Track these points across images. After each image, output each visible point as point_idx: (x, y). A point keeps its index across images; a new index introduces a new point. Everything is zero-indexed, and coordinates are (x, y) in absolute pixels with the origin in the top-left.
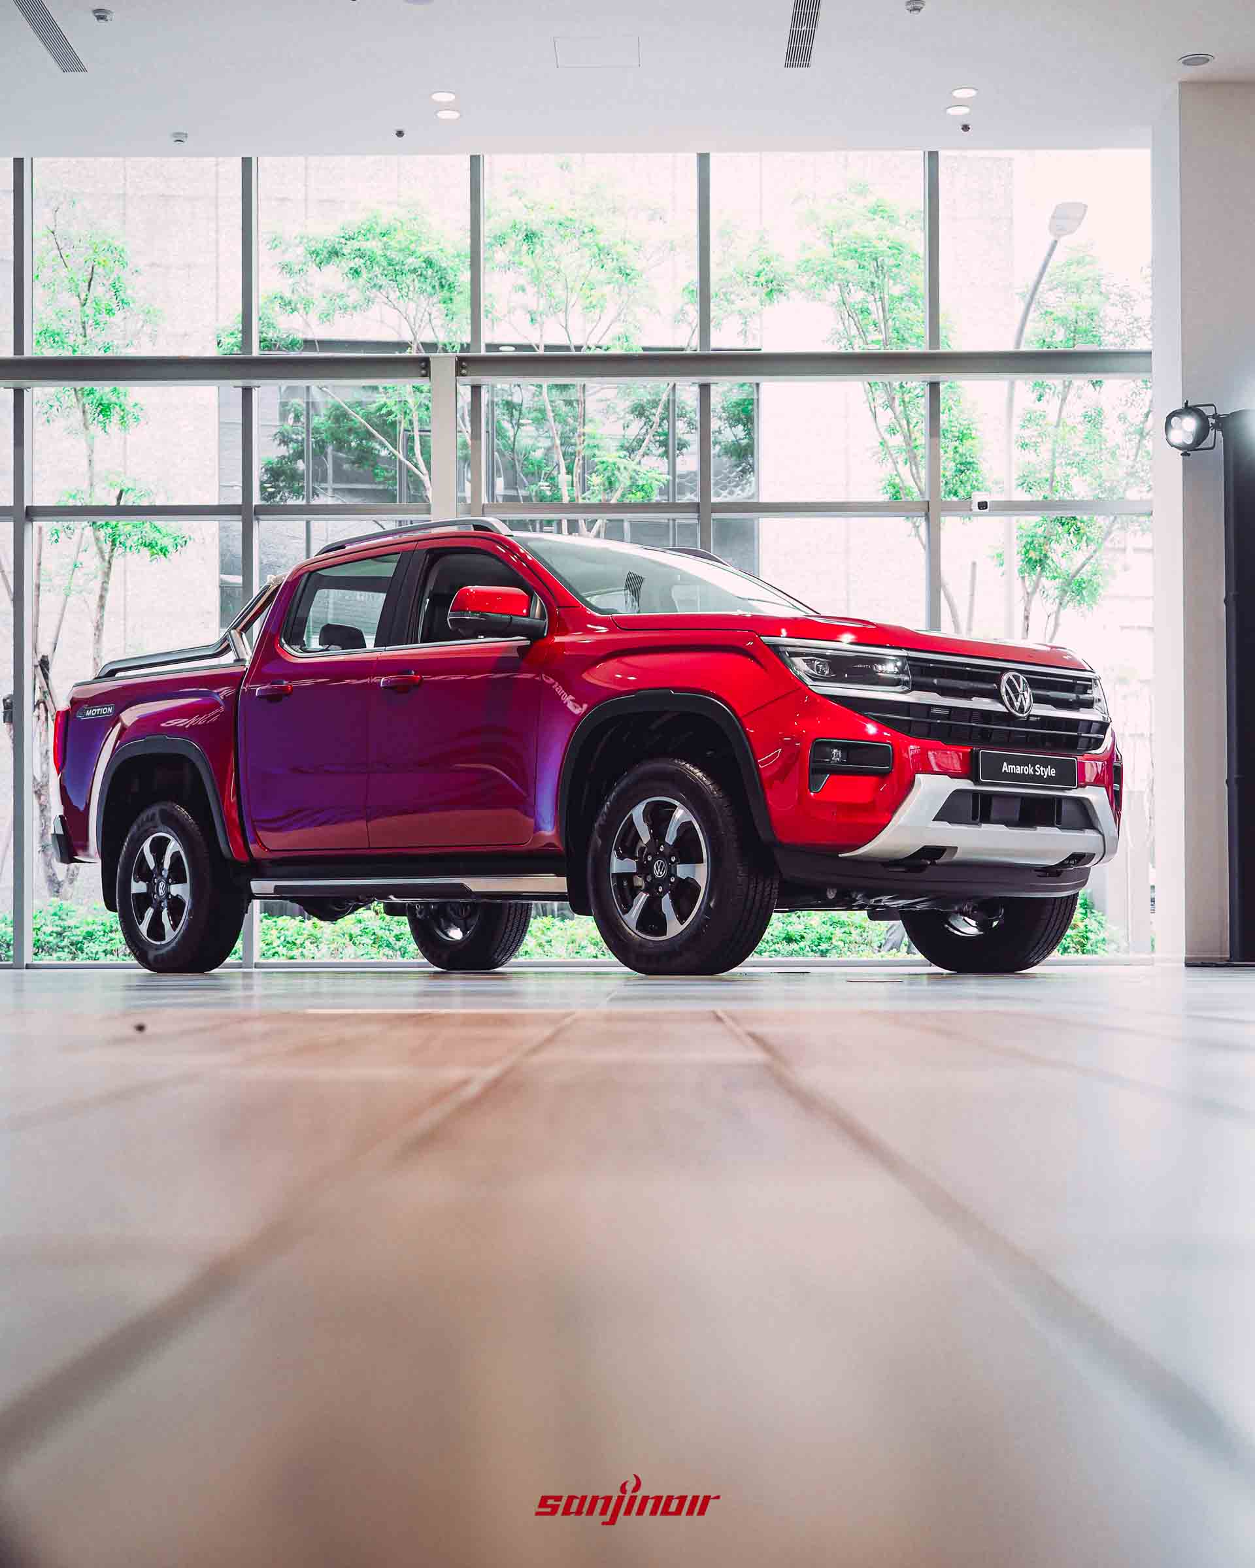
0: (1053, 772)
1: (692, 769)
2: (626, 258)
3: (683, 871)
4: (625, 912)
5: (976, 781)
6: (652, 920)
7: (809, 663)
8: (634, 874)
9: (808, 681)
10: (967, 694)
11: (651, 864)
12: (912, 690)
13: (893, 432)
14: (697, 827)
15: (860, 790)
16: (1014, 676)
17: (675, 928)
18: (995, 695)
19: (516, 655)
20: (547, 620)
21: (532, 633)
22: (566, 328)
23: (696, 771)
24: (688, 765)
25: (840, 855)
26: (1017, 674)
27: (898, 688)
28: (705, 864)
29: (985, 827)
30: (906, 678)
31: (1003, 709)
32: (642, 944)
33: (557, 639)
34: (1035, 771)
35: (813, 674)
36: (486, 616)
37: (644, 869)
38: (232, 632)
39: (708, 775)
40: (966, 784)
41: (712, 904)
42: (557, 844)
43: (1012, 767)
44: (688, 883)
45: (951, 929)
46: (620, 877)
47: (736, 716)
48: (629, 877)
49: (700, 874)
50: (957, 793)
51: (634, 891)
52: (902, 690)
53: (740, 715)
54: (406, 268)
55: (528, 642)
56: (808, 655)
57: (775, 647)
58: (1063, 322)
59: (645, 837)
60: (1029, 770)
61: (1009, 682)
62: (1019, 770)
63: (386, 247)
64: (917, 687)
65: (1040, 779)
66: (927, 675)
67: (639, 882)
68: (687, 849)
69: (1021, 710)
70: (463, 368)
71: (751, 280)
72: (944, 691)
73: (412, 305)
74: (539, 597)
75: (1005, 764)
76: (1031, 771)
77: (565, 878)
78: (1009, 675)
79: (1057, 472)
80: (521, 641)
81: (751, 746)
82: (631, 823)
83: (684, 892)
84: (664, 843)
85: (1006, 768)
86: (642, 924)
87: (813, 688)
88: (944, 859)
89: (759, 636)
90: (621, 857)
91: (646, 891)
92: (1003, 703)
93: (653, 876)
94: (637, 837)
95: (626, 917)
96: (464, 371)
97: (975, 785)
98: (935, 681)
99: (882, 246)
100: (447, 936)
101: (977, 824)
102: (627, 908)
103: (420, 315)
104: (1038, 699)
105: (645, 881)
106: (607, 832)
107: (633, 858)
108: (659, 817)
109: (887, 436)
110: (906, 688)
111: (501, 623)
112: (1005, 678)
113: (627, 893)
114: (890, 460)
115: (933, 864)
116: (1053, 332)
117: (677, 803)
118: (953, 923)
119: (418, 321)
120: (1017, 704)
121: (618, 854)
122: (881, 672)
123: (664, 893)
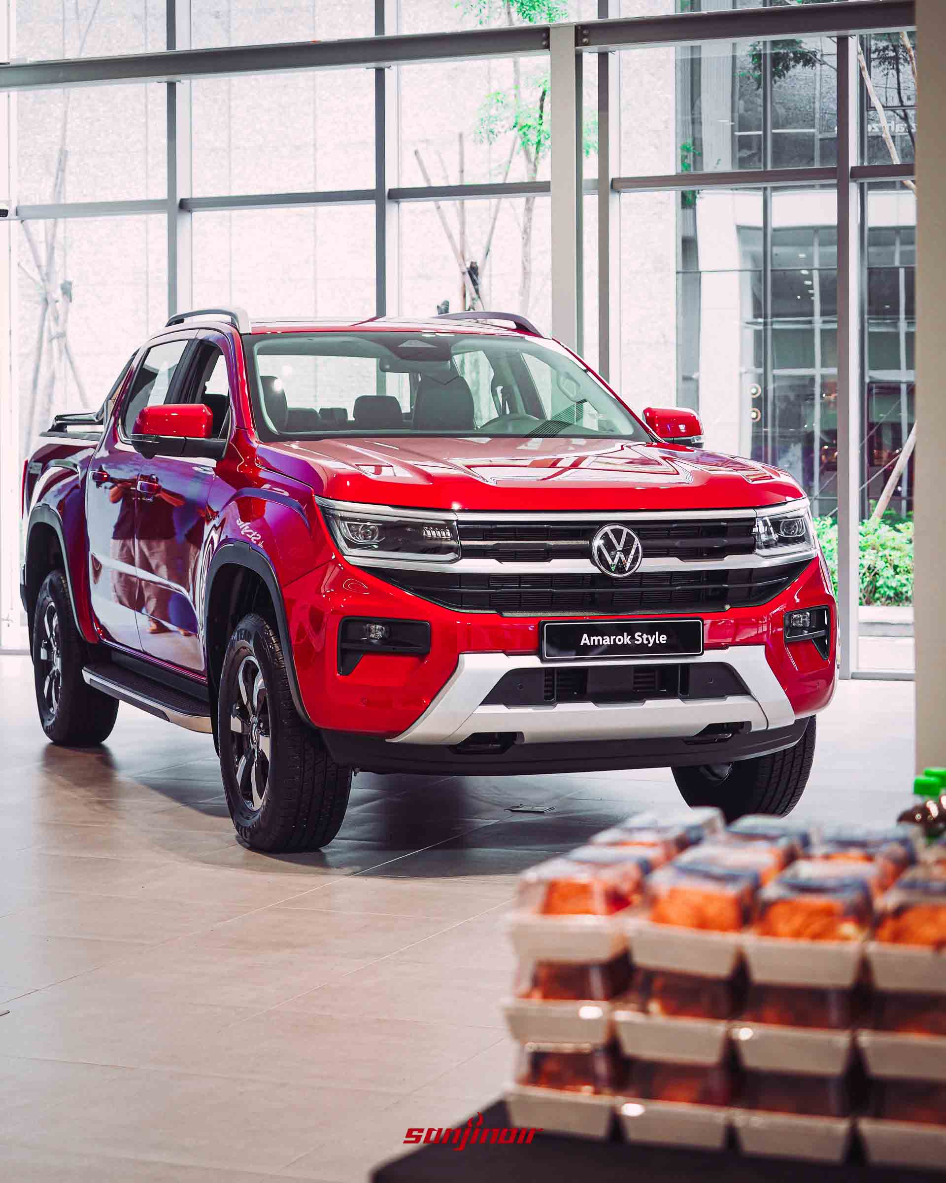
0: (663, 639)
5: (541, 658)
7: (353, 528)
8: (241, 734)
9: (345, 549)
10: (547, 555)
12: (463, 558)
16: (614, 529)
17: (257, 801)
18: (584, 554)
20: (227, 441)
25: (387, 740)
26: (618, 527)
27: (448, 557)
29: (563, 707)
30: (456, 544)
31: (593, 570)
34: (634, 639)
35: (354, 541)
40: (529, 662)
43: (596, 638)
44: (262, 756)
47: (279, 585)
50: (516, 673)
52: (450, 559)
53: (282, 585)
55: (214, 463)
56: (351, 519)
57: (325, 510)
59: (244, 697)
60: (624, 639)
61: (606, 536)
62: (607, 640)
64: (468, 553)
65: (640, 647)
69: (620, 569)
70: (584, 36)
75: (585, 636)
76: (627, 640)
78: (607, 529)
84: (254, 708)
85: (587, 640)
86: (244, 789)
87: (348, 559)
90: (235, 714)
91: (245, 756)
92: (593, 562)
95: (237, 779)
96: (585, 40)
97: (541, 661)
101: (552, 704)
102: (236, 769)
110: (456, 556)
112: (599, 533)
120: (613, 562)
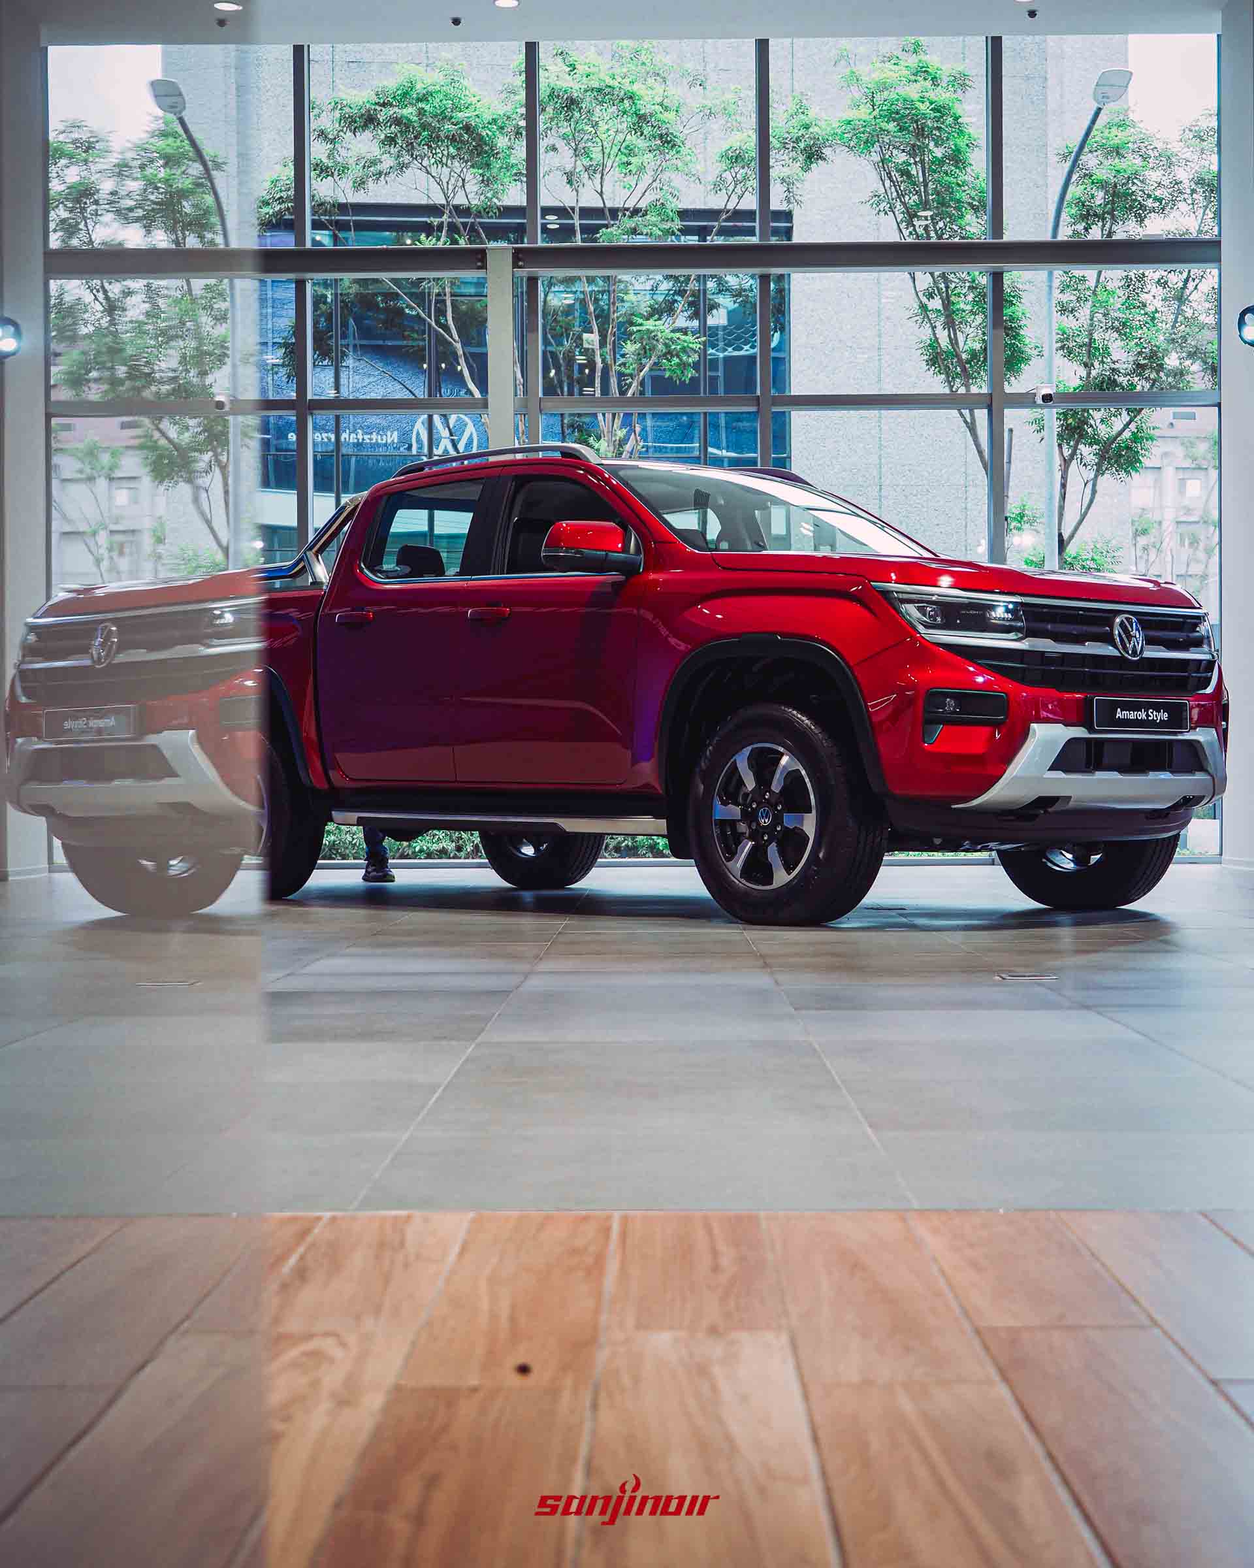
0: (1165, 716)
1: (799, 716)
2: (668, 125)
3: (789, 821)
4: (729, 860)
5: (1091, 729)
6: (758, 868)
7: (922, 610)
8: (739, 821)
9: (921, 629)
10: (1079, 640)
11: (755, 811)
12: (1026, 637)
13: (931, 296)
14: (803, 772)
15: (975, 741)
16: (1126, 618)
17: (781, 877)
18: (1108, 639)
19: (610, 590)
20: (642, 556)
21: (628, 569)
22: (601, 194)
23: (804, 718)
24: (795, 712)
25: (953, 807)
26: (1128, 615)
27: (1012, 636)
28: (814, 812)
29: (1100, 775)
30: (1019, 624)
31: (1116, 653)
32: (747, 893)
33: (652, 576)
34: (1148, 716)
35: (925, 622)
36: (581, 553)
37: (749, 817)
38: (308, 553)
39: (816, 723)
40: (1079, 732)
41: (821, 855)
42: (657, 786)
43: (1126, 712)
44: (796, 833)
45: (1049, 864)
46: (722, 823)
47: (846, 663)
48: (733, 823)
49: (809, 823)
50: (1072, 742)
51: (738, 839)
52: (1015, 637)
53: (851, 664)
54: (442, 134)
55: (622, 578)
56: (919, 601)
57: (886, 594)
58: (1103, 185)
59: (750, 784)
60: (1142, 715)
61: (1122, 625)
62: (1132, 715)
63: (421, 113)
64: (1030, 633)
65: (1152, 724)
66: (1042, 621)
67: (743, 827)
68: (793, 798)
69: (1134, 653)
70: (520, 260)
71: (790, 146)
72: (1057, 638)
73: (446, 170)
74: (633, 532)
75: (1119, 710)
76: (1144, 717)
77: (664, 821)
78: (1122, 617)
79: (1095, 336)
80: (613, 576)
81: (861, 691)
82: (734, 768)
83: (792, 843)
84: (770, 791)
85: (1120, 714)
86: (747, 872)
87: (926, 637)
88: (1057, 807)
89: (869, 581)
90: (724, 803)
91: (751, 838)
92: (1116, 647)
93: (758, 824)
94: (741, 783)
95: (729, 864)
96: (520, 263)
97: (1090, 733)
98: (1049, 627)
99: (924, 108)
100: (521, 852)
101: (1090, 772)
102: (732, 854)
103: (453, 181)
104: (1150, 641)
105: (750, 827)
106: (709, 778)
107: (737, 804)
108: (764, 764)
109: (924, 300)
110: (1020, 635)
111: (595, 559)
112: (1118, 620)
113: (731, 842)
114: (928, 325)
115: (1046, 812)
116: (1092, 195)
117: (781, 749)
118: (1050, 857)
119: (451, 187)
120: (1130, 646)
121: (721, 799)
122: (995, 619)
123: (769, 842)
